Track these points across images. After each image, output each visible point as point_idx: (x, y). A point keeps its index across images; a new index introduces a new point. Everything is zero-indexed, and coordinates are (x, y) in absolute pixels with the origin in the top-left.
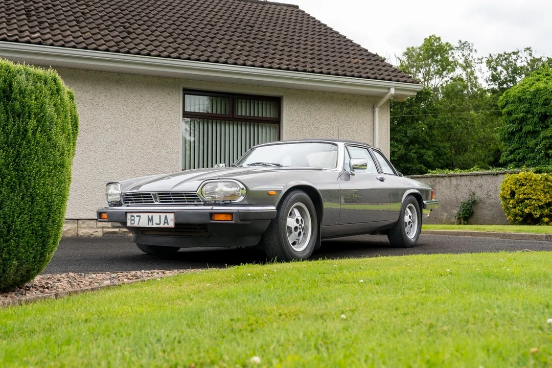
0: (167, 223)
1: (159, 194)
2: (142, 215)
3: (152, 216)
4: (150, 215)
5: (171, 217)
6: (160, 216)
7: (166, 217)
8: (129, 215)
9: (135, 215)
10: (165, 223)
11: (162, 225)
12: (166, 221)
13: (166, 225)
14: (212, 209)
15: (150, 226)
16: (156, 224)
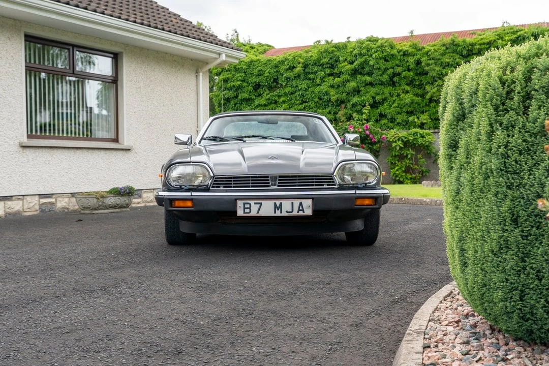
0: (303, 210)
1: (280, 177)
2: (264, 202)
3: (281, 203)
4: (278, 202)
5: (308, 203)
6: (292, 203)
7: (301, 204)
8: (240, 204)
9: (252, 202)
10: (299, 210)
11: (295, 213)
12: (301, 208)
13: (301, 213)
14: (355, 193)
15: (278, 214)
16: (287, 212)
